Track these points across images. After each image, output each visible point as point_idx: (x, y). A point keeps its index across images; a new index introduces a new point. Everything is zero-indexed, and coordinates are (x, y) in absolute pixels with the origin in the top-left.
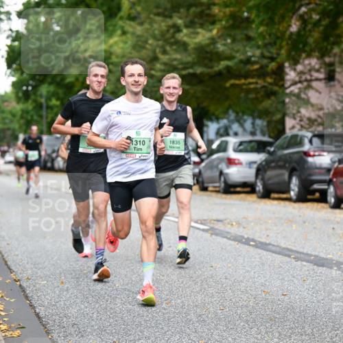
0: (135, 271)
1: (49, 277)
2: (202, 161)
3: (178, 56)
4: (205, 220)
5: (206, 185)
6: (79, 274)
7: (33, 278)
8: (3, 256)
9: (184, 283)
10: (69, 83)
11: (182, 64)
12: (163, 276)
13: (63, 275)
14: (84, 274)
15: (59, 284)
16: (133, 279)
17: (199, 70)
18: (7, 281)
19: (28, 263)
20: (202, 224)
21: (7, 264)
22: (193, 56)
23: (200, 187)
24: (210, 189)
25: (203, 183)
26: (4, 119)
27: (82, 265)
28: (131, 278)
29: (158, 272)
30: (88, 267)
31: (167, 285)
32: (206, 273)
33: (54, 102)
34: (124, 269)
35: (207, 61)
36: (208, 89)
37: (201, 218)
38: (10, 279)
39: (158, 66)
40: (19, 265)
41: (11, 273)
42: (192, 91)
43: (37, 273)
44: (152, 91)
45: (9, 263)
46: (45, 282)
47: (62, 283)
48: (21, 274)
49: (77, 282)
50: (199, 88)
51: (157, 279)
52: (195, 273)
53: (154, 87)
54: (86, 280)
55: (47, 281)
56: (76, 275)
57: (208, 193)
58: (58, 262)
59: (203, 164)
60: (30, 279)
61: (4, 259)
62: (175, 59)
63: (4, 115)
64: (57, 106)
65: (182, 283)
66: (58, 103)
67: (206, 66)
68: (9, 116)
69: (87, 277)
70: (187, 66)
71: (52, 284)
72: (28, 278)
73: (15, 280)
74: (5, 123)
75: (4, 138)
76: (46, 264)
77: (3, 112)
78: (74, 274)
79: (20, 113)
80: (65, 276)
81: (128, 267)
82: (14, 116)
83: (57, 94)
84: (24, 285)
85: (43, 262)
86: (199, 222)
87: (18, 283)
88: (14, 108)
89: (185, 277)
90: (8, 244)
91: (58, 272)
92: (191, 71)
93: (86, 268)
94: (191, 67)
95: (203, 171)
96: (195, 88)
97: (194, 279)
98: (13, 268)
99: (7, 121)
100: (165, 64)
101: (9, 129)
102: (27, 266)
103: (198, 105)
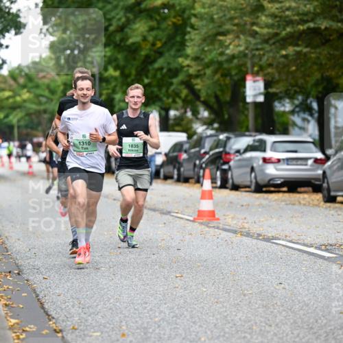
0: (229, 318)
1: (105, 327)
2: (328, 158)
3: (294, 4)
4: (331, 245)
5: (333, 194)
6: (148, 323)
7: (80, 328)
8: (37, 296)
9: (301, 336)
10: (133, 44)
11: (298, 14)
12: (271, 326)
13: (124, 323)
14: (155, 323)
15: (119, 337)
16: (227, 330)
17: (324, 24)
18: (44, 332)
19: (73, 306)
20: (327, 250)
21: (43, 308)
22: (316, 3)
23: (324, 197)
24: (339, 199)
25: (329, 190)
26: (38, 96)
27: (151, 310)
28: (223, 330)
29: (261, 319)
30: (161, 312)
31: (275, 339)
32: (332, 323)
33: (112, 72)
34: (213, 316)
35: (335, 12)
36: (337, 53)
37: (326, 243)
38: (49, 328)
39: (264, 19)
40: (62, 310)
41: (50, 320)
42: (313, 55)
43: (86, 320)
44: (254, 56)
45: (46, 306)
46: (98, 334)
47: (123, 335)
48: (63, 321)
49: (145, 334)
50: (325, 51)
51: (261, 330)
52: (317, 322)
53: (257, 49)
54: (157, 331)
55: (102, 333)
56: (143, 324)
57: (337, 205)
58: (118, 304)
59: (329, 163)
60: (76, 329)
61: (38, 299)
62: (288, 9)
63: (39, 92)
64: (116, 78)
65: (298, 335)
66: (117, 74)
67: (333, 18)
68: (46, 93)
69: (159, 326)
70: (305, 18)
71: (109, 336)
72: (74, 328)
73: (55, 330)
74: (40, 103)
75: (39, 124)
76: (99, 307)
77: (37, 86)
78: (140, 322)
79: (62, 88)
80: (127, 325)
81: (220, 313)
82: (53, 92)
83: (116, 59)
84: (69, 337)
85: (95, 304)
86: (323, 247)
87: (60, 335)
88: (53, 80)
89: (303, 327)
90: (44, 278)
91: (117, 319)
92: (312, 25)
93: (157, 314)
94: (312, 20)
95: (328, 173)
96: (318, 50)
97: (315, 330)
98: (53, 313)
99: (43, 100)
100: (274, 16)
101: (45, 111)
102: (73, 310)
103: (322, 76)
